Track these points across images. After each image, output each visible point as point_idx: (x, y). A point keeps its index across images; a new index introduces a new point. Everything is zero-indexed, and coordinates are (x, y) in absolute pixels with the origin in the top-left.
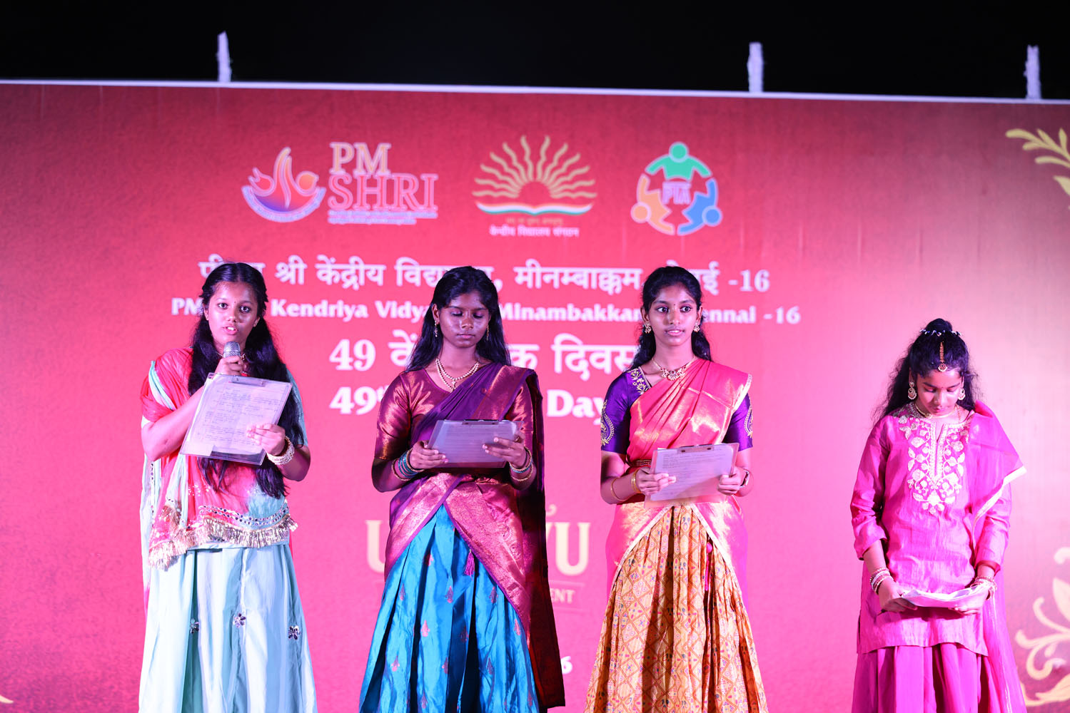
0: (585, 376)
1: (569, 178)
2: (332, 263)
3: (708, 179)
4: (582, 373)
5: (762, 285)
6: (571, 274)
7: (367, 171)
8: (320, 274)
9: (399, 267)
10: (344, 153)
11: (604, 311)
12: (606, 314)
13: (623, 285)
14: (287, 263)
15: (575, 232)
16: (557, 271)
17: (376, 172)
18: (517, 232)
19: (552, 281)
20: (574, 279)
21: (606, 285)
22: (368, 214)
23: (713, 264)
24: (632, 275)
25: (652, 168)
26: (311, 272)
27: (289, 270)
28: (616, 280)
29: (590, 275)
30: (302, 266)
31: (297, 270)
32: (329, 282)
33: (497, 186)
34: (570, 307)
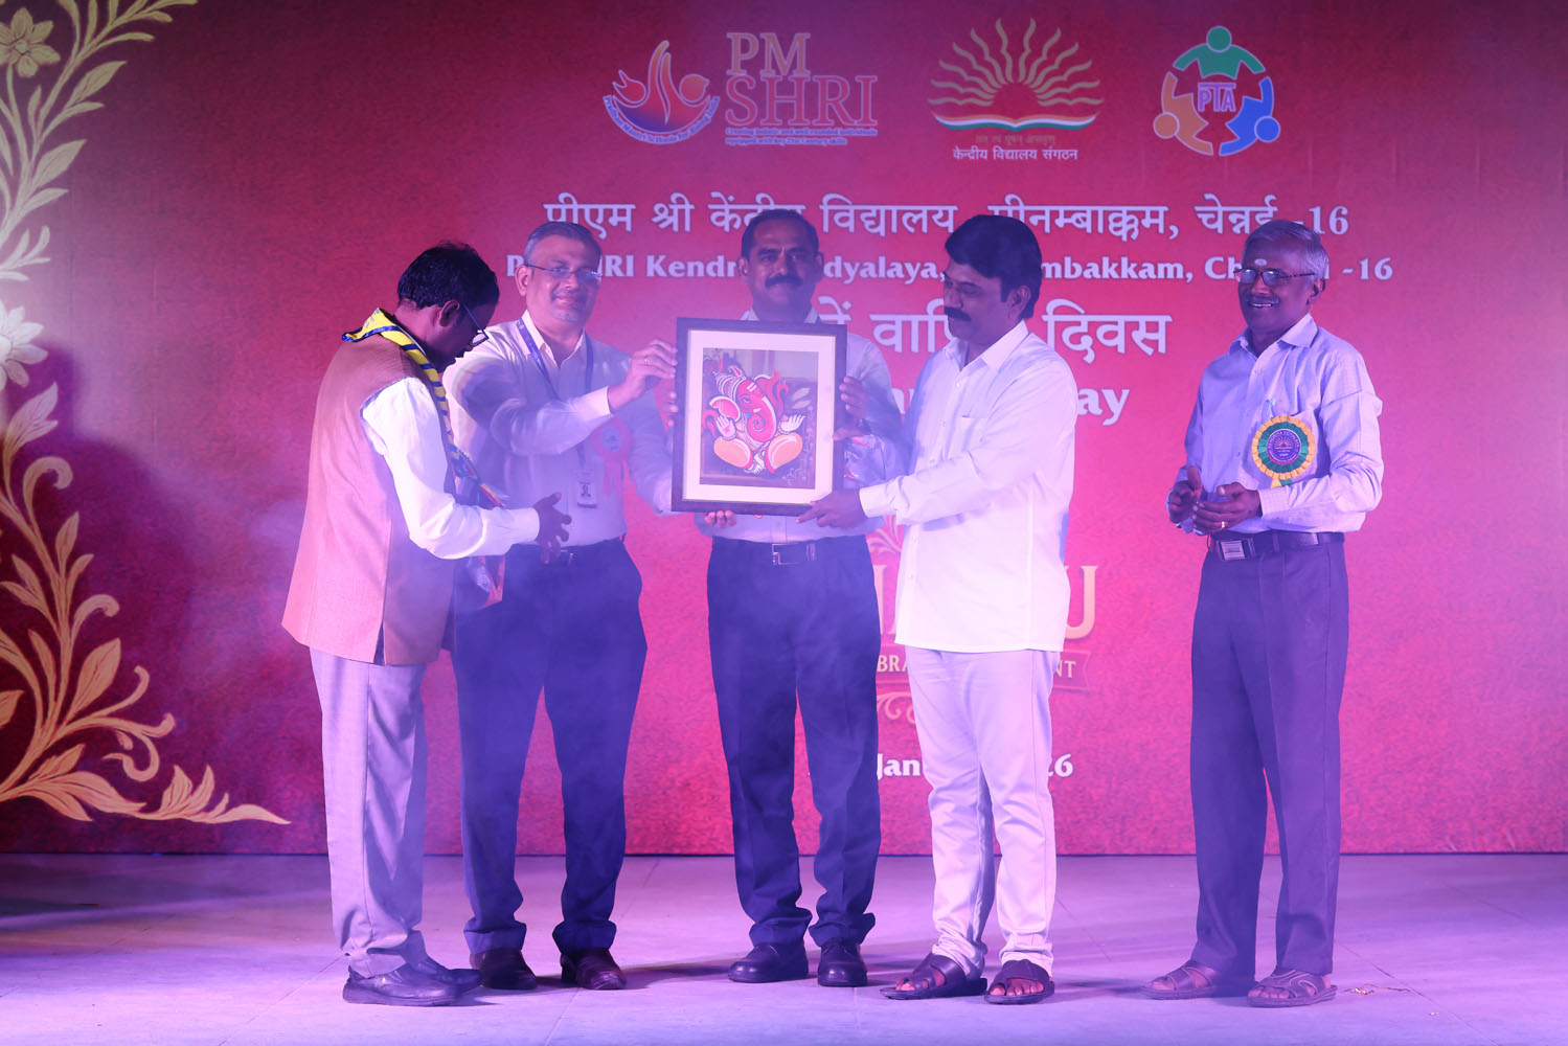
0: (1090, 358)
1: (1064, 78)
2: (730, 203)
3: (1261, 76)
4: (1085, 352)
5: (1339, 228)
6: (1068, 214)
7: (778, 73)
8: (714, 217)
9: (825, 208)
10: (745, 46)
11: (1115, 265)
12: (1118, 270)
13: (1140, 226)
14: (668, 202)
15: (1075, 153)
16: (1047, 209)
17: (790, 72)
18: (990, 154)
19: (1042, 223)
20: (1072, 220)
21: (1116, 229)
22: (780, 132)
23: (1268, 199)
24: (1155, 215)
25: (1181, 63)
26: (701, 215)
27: (671, 213)
28: (1132, 222)
29: (1095, 214)
30: (688, 207)
31: (682, 213)
32: (727, 229)
33: (962, 90)
34: (1068, 260)
